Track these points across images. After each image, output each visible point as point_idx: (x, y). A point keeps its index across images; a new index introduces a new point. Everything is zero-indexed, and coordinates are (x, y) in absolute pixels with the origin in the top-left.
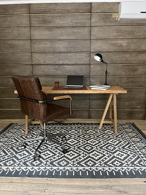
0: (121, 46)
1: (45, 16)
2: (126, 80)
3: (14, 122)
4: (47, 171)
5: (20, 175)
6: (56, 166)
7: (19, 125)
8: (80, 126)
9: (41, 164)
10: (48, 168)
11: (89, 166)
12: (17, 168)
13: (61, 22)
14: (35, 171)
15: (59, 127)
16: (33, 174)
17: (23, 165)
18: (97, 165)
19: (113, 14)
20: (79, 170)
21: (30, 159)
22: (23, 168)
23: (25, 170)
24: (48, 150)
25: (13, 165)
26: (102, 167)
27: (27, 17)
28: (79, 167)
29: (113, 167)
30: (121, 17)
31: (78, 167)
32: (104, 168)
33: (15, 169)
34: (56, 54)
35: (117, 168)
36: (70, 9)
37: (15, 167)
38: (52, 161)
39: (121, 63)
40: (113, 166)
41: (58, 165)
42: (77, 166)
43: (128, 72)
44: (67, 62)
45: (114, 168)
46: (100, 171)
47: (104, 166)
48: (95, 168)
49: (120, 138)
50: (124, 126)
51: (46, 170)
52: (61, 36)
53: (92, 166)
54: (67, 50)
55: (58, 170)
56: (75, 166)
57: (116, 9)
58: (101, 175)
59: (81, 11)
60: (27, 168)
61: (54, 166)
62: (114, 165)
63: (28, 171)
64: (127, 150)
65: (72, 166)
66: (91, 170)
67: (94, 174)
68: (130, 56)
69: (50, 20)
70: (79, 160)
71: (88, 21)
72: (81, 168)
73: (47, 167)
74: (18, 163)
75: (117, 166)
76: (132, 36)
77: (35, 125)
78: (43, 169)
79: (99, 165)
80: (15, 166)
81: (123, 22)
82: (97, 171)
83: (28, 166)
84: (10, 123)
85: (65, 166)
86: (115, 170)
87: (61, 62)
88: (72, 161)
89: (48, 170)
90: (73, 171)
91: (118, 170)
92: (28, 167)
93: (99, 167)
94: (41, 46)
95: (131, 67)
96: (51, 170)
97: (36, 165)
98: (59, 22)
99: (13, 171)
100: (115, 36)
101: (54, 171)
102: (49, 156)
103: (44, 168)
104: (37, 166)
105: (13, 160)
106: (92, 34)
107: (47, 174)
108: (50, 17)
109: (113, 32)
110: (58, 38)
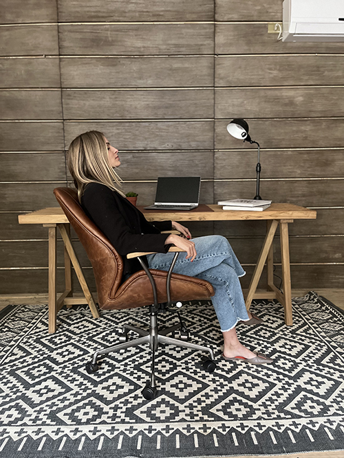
0: (291, 103)
1: (99, 27)
2: (305, 189)
3: (16, 303)
4: (118, 436)
5: (42, 451)
6: (143, 421)
7: (30, 310)
8: (192, 307)
9: (99, 416)
10: (122, 427)
11: (235, 418)
12: (30, 431)
13: (139, 44)
14: (83, 438)
15: (137, 313)
16: (80, 448)
17: (49, 422)
18: (258, 414)
19: (269, 26)
20: (209, 431)
21: (67, 403)
22: (48, 430)
23: (55, 438)
24: (117, 374)
25: (20, 423)
26: (274, 419)
27: (51, 30)
28: (208, 421)
29: (302, 417)
30: (291, 31)
31: (206, 421)
32: (281, 422)
33: (25, 434)
34: (127, 124)
35: (314, 419)
36: (162, 11)
37: (26, 429)
38: (129, 406)
39: (292, 146)
40: (302, 414)
41: (148, 419)
42: (202, 420)
43: (309, 169)
44: (155, 145)
45: (307, 420)
46: (271, 433)
47: (279, 418)
48: (255, 423)
49: (302, 336)
50: (305, 306)
51: (116, 433)
52: (140, 78)
53: (245, 417)
54: (156, 114)
55: (150, 432)
56: (196, 418)
57: (277, 12)
58: (275, 442)
59: (188, 16)
60: (59, 429)
61: (136, 423)
62: (305, 411)
63: (65, 438)
64: (330, 368)
65: (188, 418)
66: (243, 429)
67: (256, 442)
68: (313, 128)
69: (110, 39)
70: (205, 402)
71: (208, 42)
72: (216, 425)
73: (117, 426)
74: (33, 417)
75: (312, 415)
76: (316, 80)
77: (75, 307)
78: (107, 431)
79: (263, 413)
80: (25, 424)
81: (295, 44)
82: (261, 432)
83: (62, 423)
84: (8, 303)
85: (167, 420)
86: (310, 426)
87: (140, 145)
88: (187, 404)
89: (122, 433)
90: (193, 433)
91: (317, 426)
92: (62, 428)
93: (265, 419)
94: (87, 103)
95: (317, 156)
96: (131, 433)
97: (84, 420)
98: (134, 43)
99: (21, 440)
100: (274, 79)
101: (140, 437)
102: (121, 391)
103: (109, 427)
104: (88, 422)
105: (18, 407)
106: (219, 74)
107: (119, 447)
108: (111, 31)
109: (270, 69)
110: (133, 83)
